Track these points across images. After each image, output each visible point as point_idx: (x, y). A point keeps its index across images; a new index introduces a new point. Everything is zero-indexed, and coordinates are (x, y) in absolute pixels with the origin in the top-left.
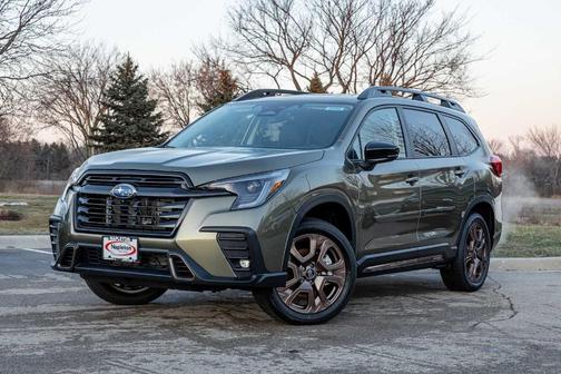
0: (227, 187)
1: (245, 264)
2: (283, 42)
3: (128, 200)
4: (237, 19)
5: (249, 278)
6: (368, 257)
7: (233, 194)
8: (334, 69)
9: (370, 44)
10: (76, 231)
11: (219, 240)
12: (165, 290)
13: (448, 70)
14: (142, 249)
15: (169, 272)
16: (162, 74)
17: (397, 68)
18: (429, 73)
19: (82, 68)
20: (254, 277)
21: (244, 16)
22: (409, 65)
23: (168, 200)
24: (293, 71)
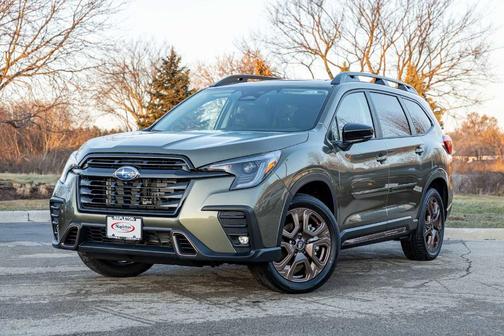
0: (226, 168)
1: (244, 240)
2: (316, 33)
3: (130, 182)
4: (274, 13)
5: (248, 253)
6: (347, 231)
7: (230, 175)
8: (365, 58)
9: (398, 34)
10: (80, 211)
11: (220, 218)
12: (151, 265)
13: (472, 57)
14: (145, 228)
15: (173, 249)
16: (207, 65)
17: (423, 57)
18: (454, 61)
19: (136, 61)
20: (253, 252)
21: (281, 11)
22: (436, 53)
23: (170, 182)
24: (326, 61)
